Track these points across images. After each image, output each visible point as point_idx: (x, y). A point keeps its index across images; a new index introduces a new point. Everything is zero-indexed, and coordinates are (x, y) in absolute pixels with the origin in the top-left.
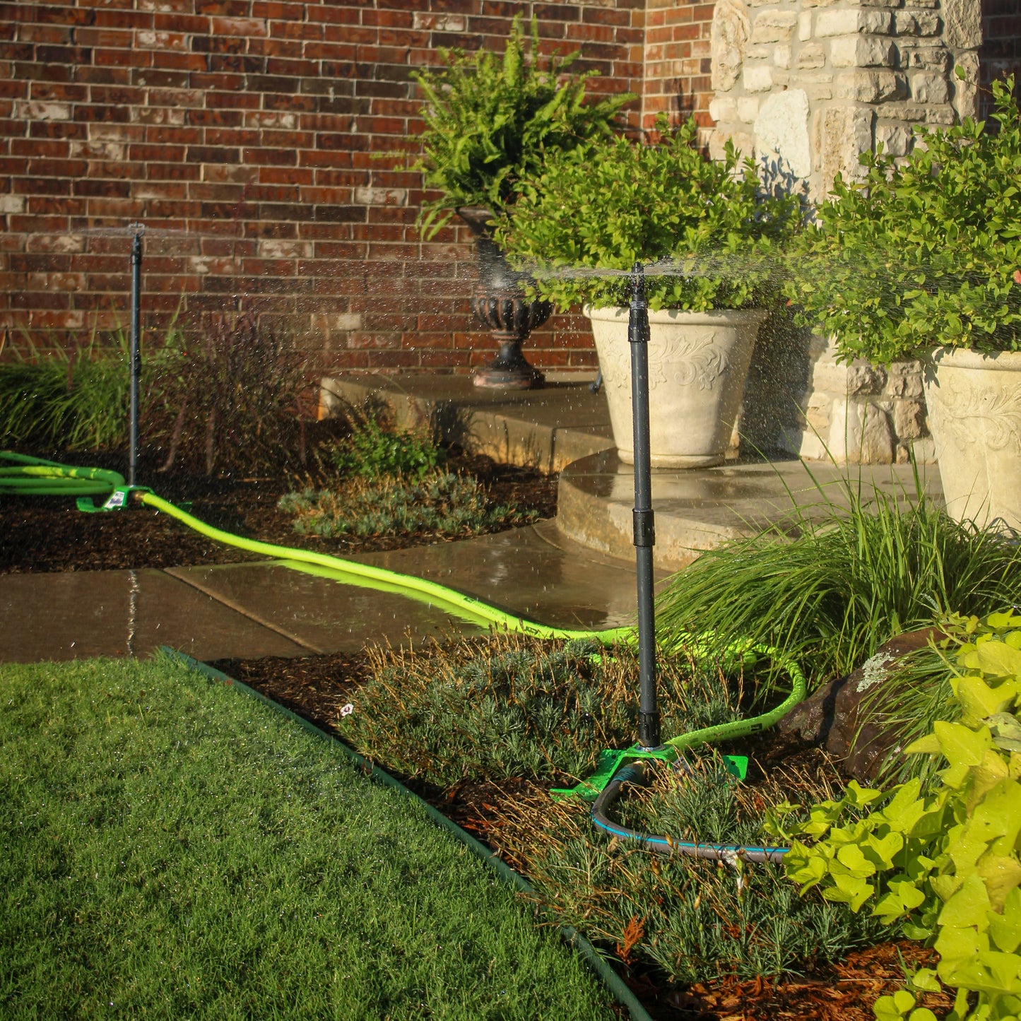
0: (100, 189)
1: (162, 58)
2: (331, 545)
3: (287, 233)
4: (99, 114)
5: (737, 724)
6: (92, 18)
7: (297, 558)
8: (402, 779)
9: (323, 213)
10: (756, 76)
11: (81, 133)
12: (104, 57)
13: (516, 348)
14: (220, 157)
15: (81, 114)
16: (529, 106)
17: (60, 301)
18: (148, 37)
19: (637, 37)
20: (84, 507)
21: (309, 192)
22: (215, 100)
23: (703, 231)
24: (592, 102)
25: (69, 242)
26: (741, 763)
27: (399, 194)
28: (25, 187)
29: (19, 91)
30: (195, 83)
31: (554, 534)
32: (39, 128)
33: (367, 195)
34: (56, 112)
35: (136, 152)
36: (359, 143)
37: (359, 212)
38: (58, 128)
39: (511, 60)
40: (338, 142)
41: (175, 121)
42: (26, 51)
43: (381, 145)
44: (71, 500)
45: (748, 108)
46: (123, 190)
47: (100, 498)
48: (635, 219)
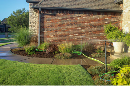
0: (83, 34)
1: (87, 25)
2: (94, 58)
3: (95, 36)
4: (83, 29)
5: (114, 72)
6: (82, 23)
7: (91, 58)
8: (90, 74)
9: (98, 35)
10: (125, 26)
11: (82, 30)
12: (83, 25)
13: (111, 44)
14: (91, 31)
15: (81, 29)
16: (111, 28)
17: (80, 41)
18: (86, 24)
19: (120, 23)
20: (79, 54)
21: (97, 34)
22: (90, 28)
23: (120, 37)
24: (116, 27)
25: (81, 37)
26: (113, 74)
27: (103, 34)
28: (78, 33)
29: (77, 27)
30: (89, 27)
31: (109, 57)
32: (79, 30)
33: (101, 34)
34: (80, 29)
35: (85, 31)
36: (100, 30)
37: (100, 35)
38: (80, 30)
39: (110, 25)
40: (99, 30)
41: (88, 29)
42: (78, 25)
43: (102, 30)
44: (78, 54)
45: (125, 28)
46: (84, 34)
47: (80, 54)
48: (115, 36)
